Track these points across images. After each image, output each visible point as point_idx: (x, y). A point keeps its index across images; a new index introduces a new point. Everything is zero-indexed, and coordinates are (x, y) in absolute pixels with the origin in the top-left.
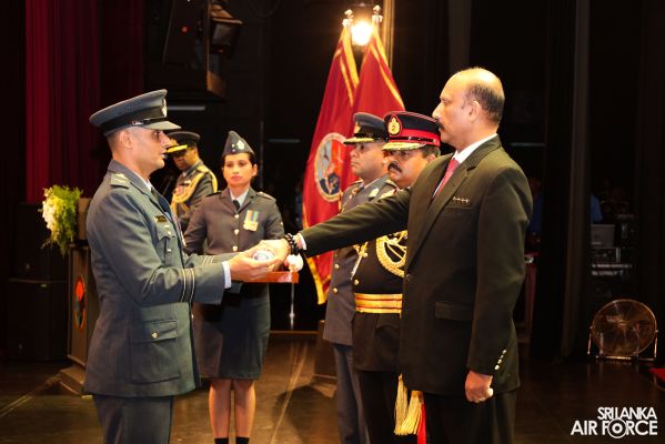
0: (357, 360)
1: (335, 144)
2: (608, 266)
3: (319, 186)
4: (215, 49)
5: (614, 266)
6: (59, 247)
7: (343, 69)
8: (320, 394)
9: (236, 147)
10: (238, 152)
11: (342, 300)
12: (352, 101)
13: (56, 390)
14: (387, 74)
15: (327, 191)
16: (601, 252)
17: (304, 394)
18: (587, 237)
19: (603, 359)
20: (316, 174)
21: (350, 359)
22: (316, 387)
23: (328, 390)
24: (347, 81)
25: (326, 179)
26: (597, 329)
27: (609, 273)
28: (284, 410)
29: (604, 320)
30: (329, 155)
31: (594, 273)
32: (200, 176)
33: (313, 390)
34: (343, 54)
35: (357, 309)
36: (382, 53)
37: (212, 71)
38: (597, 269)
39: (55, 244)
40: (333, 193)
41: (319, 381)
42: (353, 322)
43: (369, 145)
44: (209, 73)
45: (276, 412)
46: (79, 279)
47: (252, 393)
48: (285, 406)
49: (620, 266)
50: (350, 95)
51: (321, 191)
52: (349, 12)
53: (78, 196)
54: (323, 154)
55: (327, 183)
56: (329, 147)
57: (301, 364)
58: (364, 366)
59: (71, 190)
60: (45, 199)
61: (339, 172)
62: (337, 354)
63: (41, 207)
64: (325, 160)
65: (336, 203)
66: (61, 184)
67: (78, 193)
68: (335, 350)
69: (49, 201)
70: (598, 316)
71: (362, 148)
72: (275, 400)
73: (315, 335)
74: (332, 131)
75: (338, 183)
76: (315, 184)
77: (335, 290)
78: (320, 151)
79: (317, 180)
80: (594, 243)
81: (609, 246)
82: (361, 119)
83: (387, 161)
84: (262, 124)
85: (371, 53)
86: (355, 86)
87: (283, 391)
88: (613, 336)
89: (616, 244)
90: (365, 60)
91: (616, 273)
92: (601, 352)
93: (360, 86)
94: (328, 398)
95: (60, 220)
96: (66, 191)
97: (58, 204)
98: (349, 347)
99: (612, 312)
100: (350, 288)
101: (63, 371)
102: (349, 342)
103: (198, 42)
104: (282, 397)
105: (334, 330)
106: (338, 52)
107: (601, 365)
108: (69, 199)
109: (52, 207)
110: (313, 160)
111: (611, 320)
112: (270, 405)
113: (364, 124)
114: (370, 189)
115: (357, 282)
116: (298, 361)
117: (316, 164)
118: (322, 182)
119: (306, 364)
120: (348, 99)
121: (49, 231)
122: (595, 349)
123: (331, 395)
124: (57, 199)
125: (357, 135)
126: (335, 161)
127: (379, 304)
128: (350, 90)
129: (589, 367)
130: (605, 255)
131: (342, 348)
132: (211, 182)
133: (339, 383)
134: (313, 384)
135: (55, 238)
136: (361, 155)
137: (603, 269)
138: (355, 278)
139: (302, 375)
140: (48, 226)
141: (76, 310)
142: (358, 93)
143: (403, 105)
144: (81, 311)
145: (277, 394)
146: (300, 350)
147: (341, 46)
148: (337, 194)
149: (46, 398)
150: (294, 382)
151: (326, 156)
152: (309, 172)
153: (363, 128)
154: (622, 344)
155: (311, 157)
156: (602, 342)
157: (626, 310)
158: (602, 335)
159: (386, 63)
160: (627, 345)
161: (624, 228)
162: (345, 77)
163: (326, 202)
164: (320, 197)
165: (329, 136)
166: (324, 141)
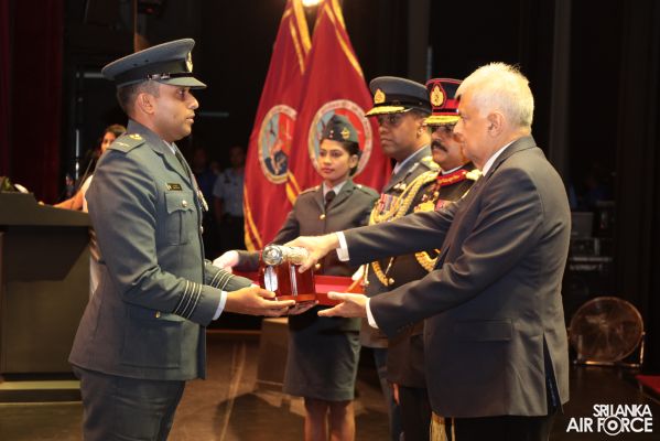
1: (283, 117)
2: (585, 259)
3: (264, 165)
4: (143, 8)
5: (592, 259)
7: (293, 32)
8: (266, 403)
12: (302, 69)
14: (344, 38)
15: (273, 171)
16: (579, 243)
17: (246, 402)
19: (582, 364)
20: (261, 152)
22: (259, 395)
24: (297, 46)
25: (272, 157)
26: (575, 331)
27: (587, 268)
28: (226, 421)
29: (584, 320)
30: (276, 130)
33: (257, 398)
34: (293, 15)
36: (336, 14)
37: (139, 32)
38: (573, 264)
40: (281, 173)
41: (263, 388)
44: (136, 35)
45: (218, 424)
48: (228, 416)
49: (600, 259)
50: (301, 62)
51: (266, 171)
54: (269, 128)
55: (273, 162)
56: (276, 122)
57: (241, 369)
61: (287, 151)
64: (271, 136)
65: (284, 185)
70: (577, 316)
72: (214, 410)
73: (258, 336)
74: (279, 103)
75: (285, 162)
76: (259, 164)
78: (265, 125)
79: (262, 159)
81: (589, 237)
85: (326, 15)
86: (307, 52)
87: (223, 399)
88: (594, 338)
89: (594, 234)
90: (318, 22)
91: (594, 267)
92: (580, 356)
93: (312, 51)
94: (275, 408)
99: (593, 312)
104: (223, 406)
106: (288, 13)
107: (580, 371)
110: (257, 136)
111: (592, 320)
116: (237, 365)
117: (260, 141)
118: (268, 161)
119: (246, 368)
120: (299, 66)
122: (573, 353)
123: (278, 405)
126: (282, 137)
128: (300, 56)
130: (582, 247)
134: (256, 391)
139: (243, 381)
142: (310, 59)
143: (361, 74)
145: (217, 402)
147: (291, 5)
148: (285, 175)
150: (235, 388)
151: (272, 132)
152: (252, 144)
154: (604, 348)
155: (254, 133)
156: (580, 345)
157: (609, 309)
158: (580, 337)
159: (343, 26)
160: (610, 349)
161: (603, 216)
162: (296, 40)
163: (271, 184)
164: (264, 177)
165: (276, 108)
166: (270, 115)
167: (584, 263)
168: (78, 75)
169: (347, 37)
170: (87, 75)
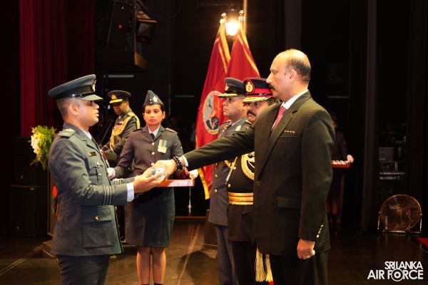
0: (230, 234)
2: (390, 173)
3: (206, 124)
4: (139, 38)
5: (393, 173)
6: (41, 165)
7: (221, 51)
8: (207, 256)
9: (152, 101)
10: (153, 104)
11: (220, 197)
12: (226, 71)
13: (40, 255)
14: (248, 53)
15: (211, 128)
16: (386, 164)
17: (197, 255)
18: (376, 156)
19: (387, 232)
20: (204, 117)
21: (226, 234)
22: (205, 252)
23: (212, 254)
24: (223, 58)
25: (210, 120)
26: (383, 214)
27: (391, 178)
28: (185, 266)
29: (388, 207)
30: (212, 105)
31: (381, 178)
32: (128, 119)
33: (203, 254)
34: (220, 40)
35: (230, 202)
36: (244, 40)
37: (138, 53)
38: (383, 176)
39: (39, 162)
40: (214, 129)
41: (207, 248)
42: (228, 210)
43: (234, 98)
44: (136, 54)
45: (180, 268)
46: (54, 185)
47: (164, 256)
48: (186, 264)
49: (398, 173)
50: (225, 67)
51: (207, 128)
52: (224, 15)
53: (53, 133)
54: (208, 104)
55: (211, 123)
56: (212, 100)
57: (195, 238)
58: (235, 238)
59: (49, 128)
60: (32, 134)
61: (219, 116)
62: (217, 231)
63: (30, 139)
64: (210, 108)
66: (43, 125)
67: (53, 130)
68: (217, 229)
69: (35, 135)
70: (384, 205)
71: (230, 100)
72: (179, 260)
73: (204, 219)
74: (214, 90)
75: (218, 122)
76: (203, 123)
77: (216, 190)
78: (206, 102)
79: (205, 121)
80: (381, 159)
81: (391, 161)
82: (229, 82)
83: (246, 108)
84: (170, 86)
85: (238, 41)
86: (228, 61)
87: (184, 254)
88: (393, 218)
89: (395, 160)
90: (234, 45)
91: (395, 178)
92: (386, 228)
93: (231, 61)
94: (212, 259)
95: (42, 147)
96: (46, 129)
97: (41, 137)
98: (225, 227)
99: (393, 203)
100: (225, 189)
101: (45, 243)
102: (225, 224)
103: (128, 34)
104: (184, 258)
105: (215, 216)
106: (217, 40)
107: (386, 236)
108: (48, 134)
109: (37, 139)
110: (202, 109)
111: (392, 208)
112: (175, 263)
113: (230, 84)
114: (236, 126)
115: (229, 185)
116: (194, 235)
117: (203, 111)
118: (208, 122)
119: (198, 237)
120: (224, 69)
121: (35, 154)
122: (382, 226)
123: (214, 257)
124: (40, 134)
125: (227, 92)
126: (216, 109)
127: (244, 199)
128: (225, 64)
129: (378, 238)
130: (388, 167)
131: (221, 227)
132: (136, 123)
133: (220, 249)
134: (202, 250)
135: (39, 159)
136: (229, 105)
137: (388, 175)
138: (228, 183)
139: (196, 244)
140: (34, 151)
141: (53, 204)
142: (230, 66)
143: (258, 73)
144: (56, 205)
145: (180, 256)
146: (195, 229)
147: (219, 36)
149: (34, 260)
150: (191, 248)
151: (210, 106)
152: (199, 113)
153: (230, 87)
154: (399, 223)
155: (200, 106)
156: (386, 221)
157: (401, 201)
158: (386, 217)
159: (248, 46)
160: (403, 223)
161: (400, 149)
162: (222, 55)
163: (210, 134)
164: (206, 131)
165: (212, 92)
166: (209, 96)
167: (389, 176)
168: (105, 76)
169: (250, 53)
170: (110, 76)
